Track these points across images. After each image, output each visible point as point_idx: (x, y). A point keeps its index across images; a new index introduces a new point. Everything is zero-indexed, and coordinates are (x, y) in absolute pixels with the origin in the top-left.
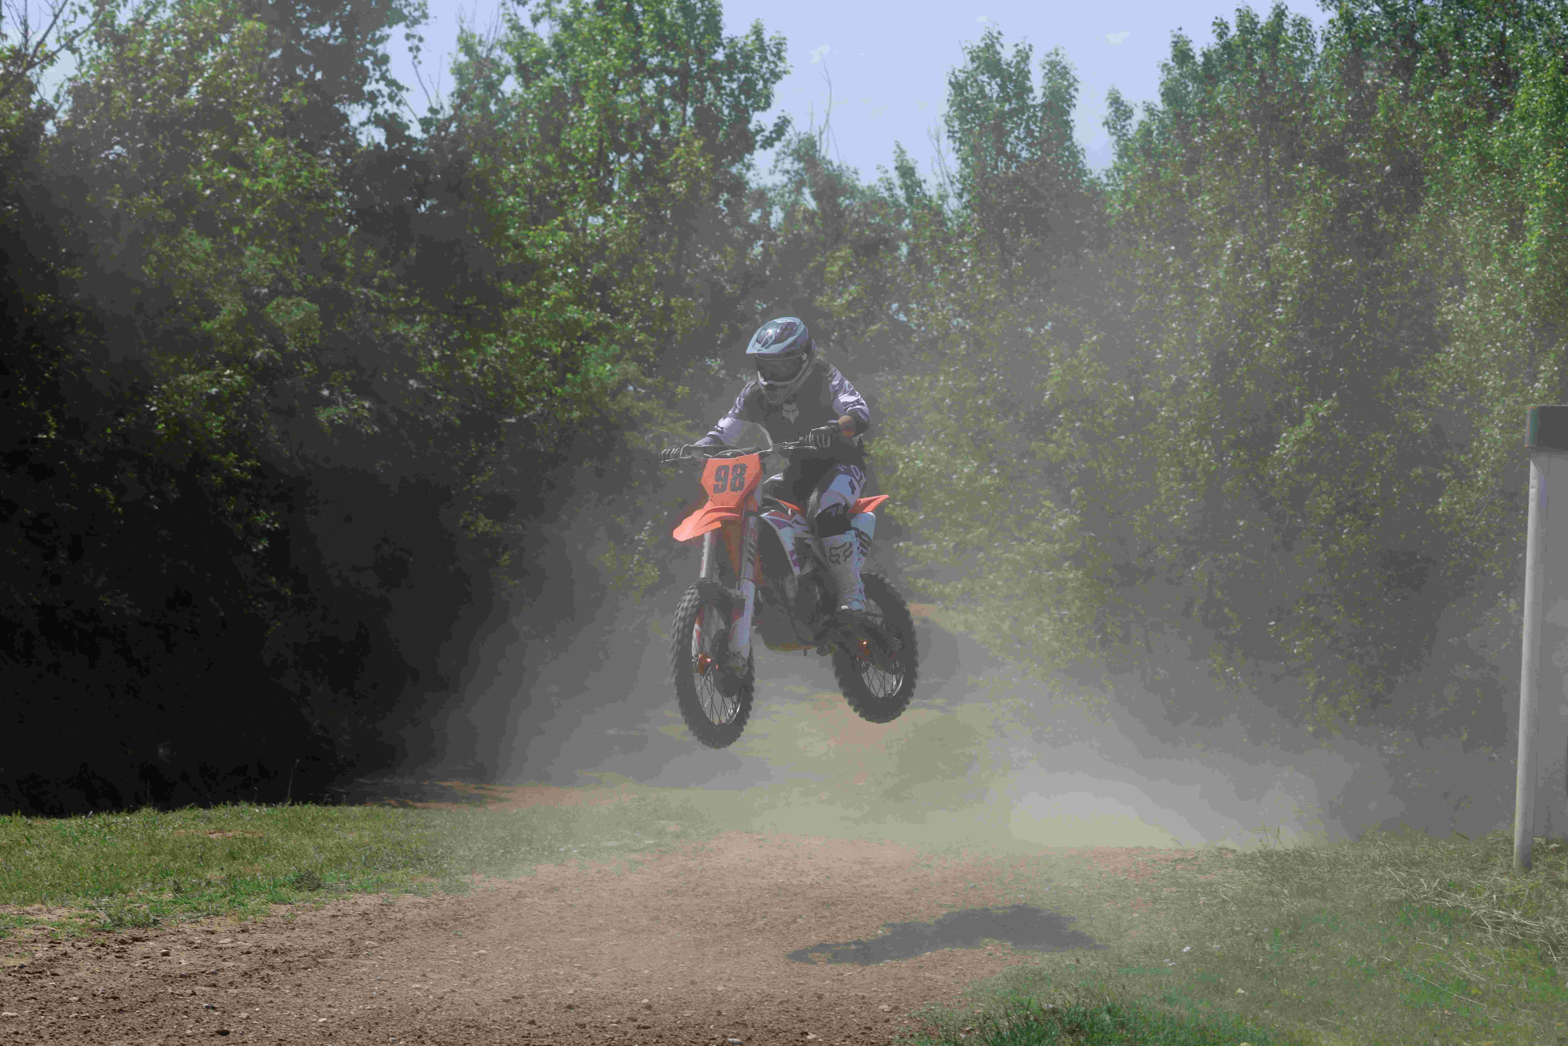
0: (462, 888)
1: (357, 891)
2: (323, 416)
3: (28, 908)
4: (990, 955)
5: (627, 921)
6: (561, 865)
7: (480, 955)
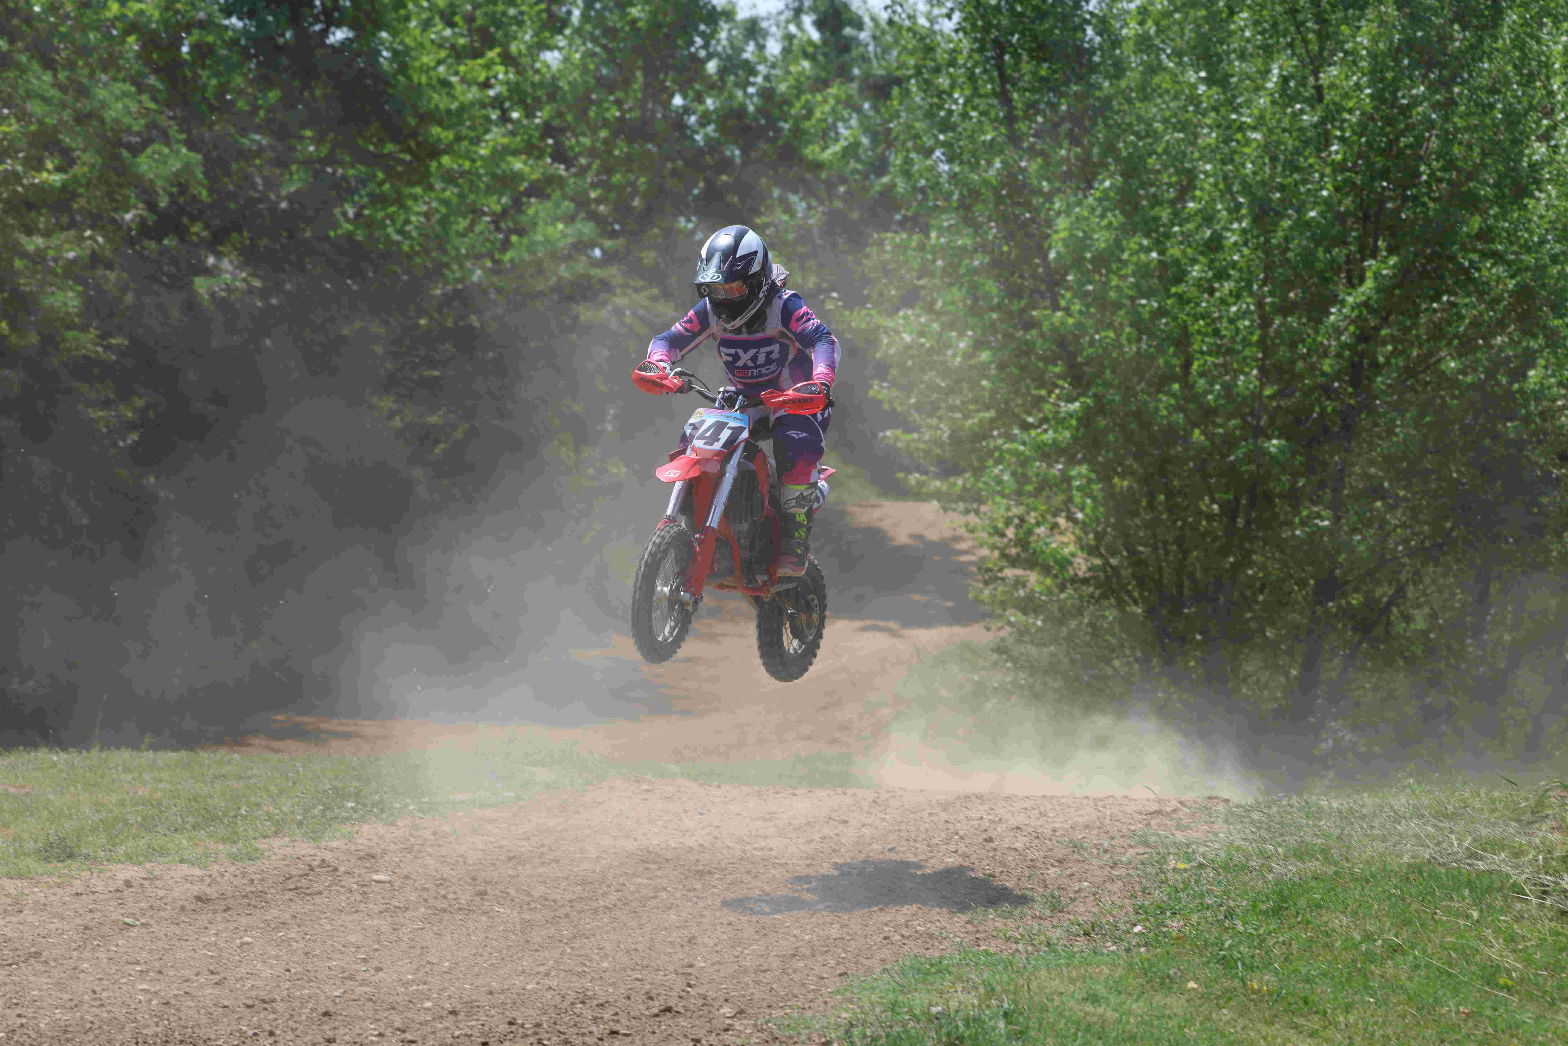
1: (119, 861)
2: (201, 285)
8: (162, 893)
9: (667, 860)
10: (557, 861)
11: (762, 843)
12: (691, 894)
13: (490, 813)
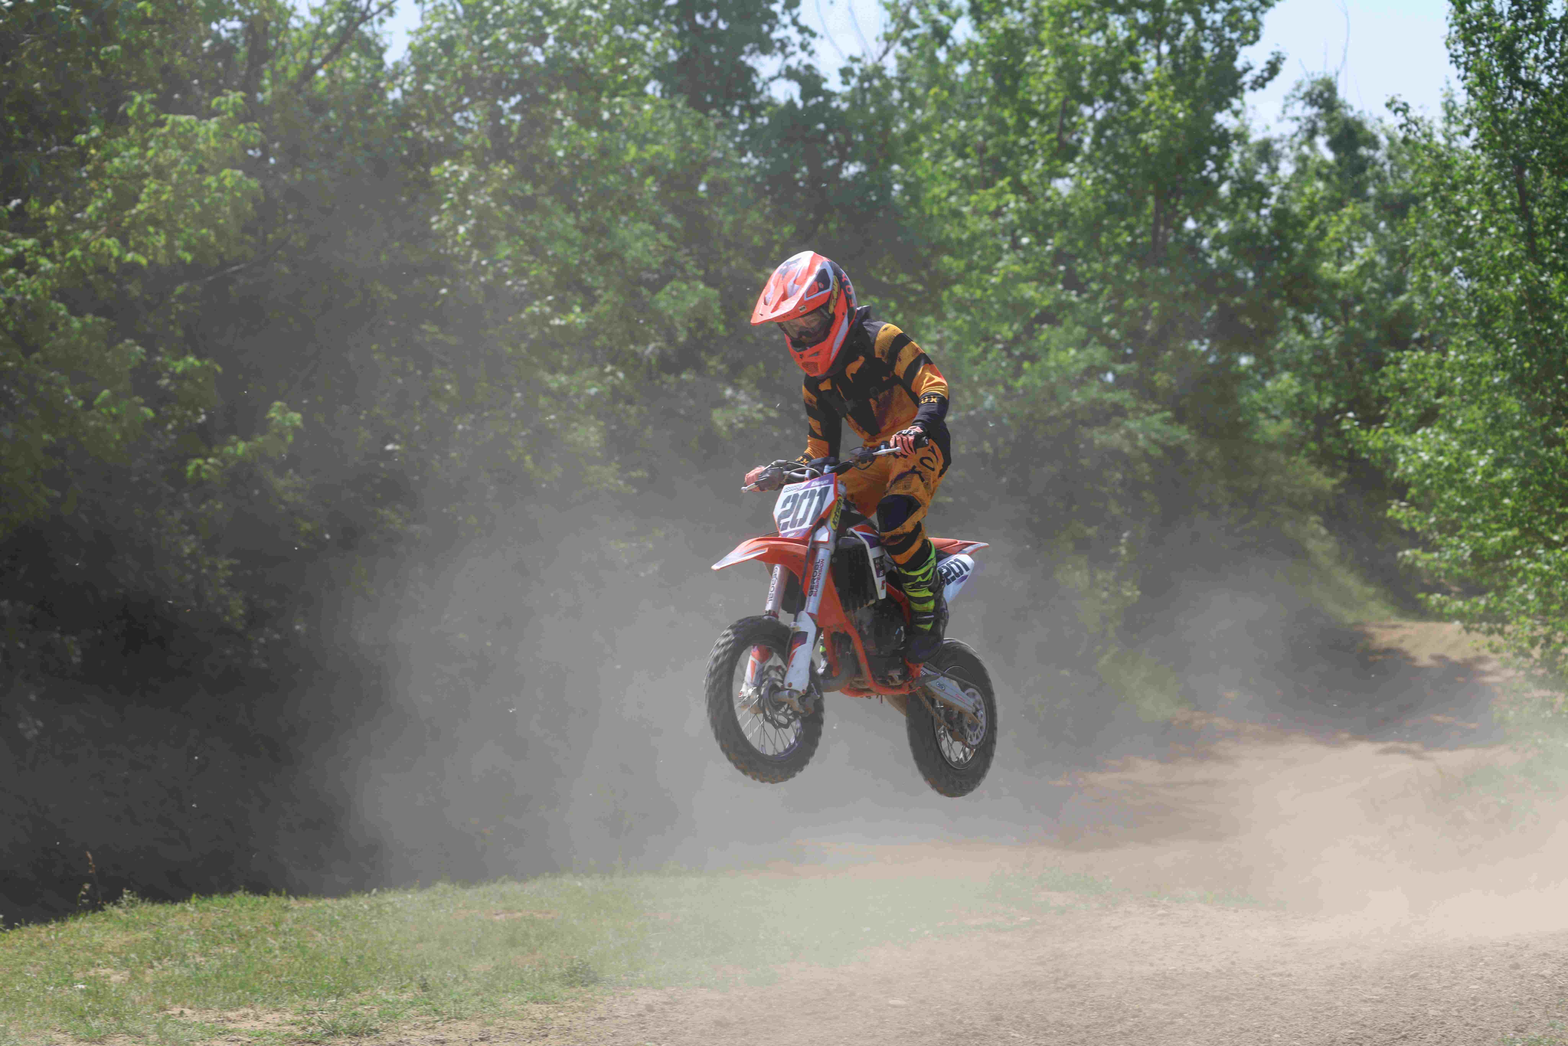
1: (640, 986)
2: (719, 417)
3: (231, 1015)
8: (682, 1017)
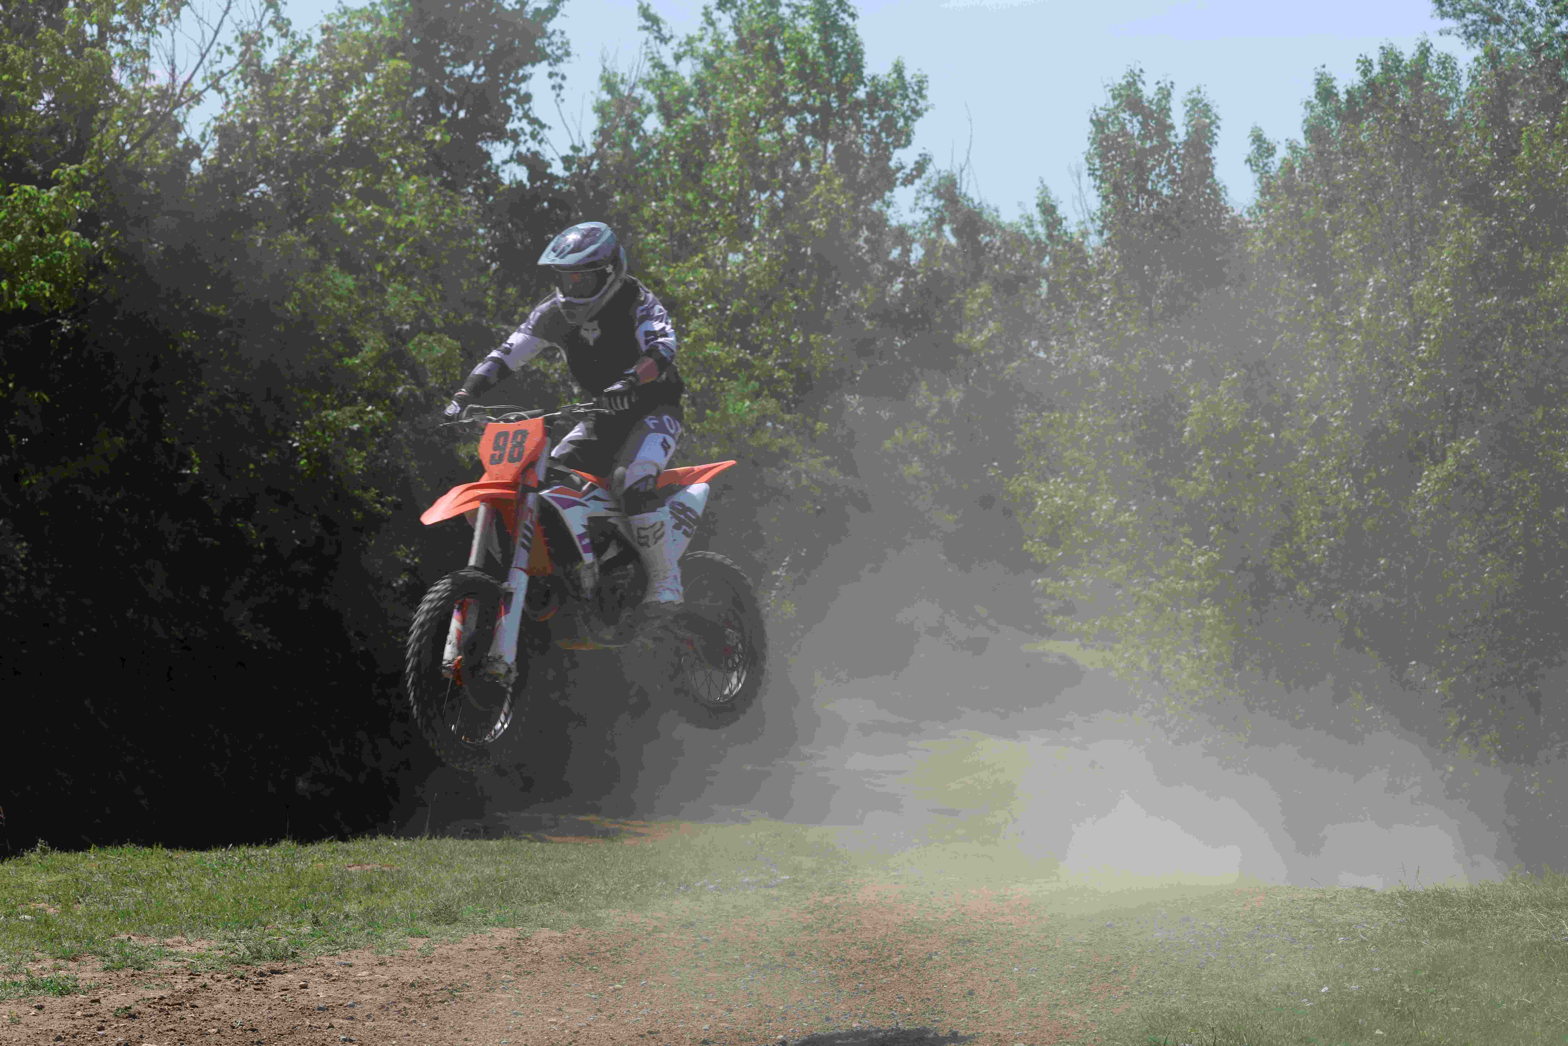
0: (598, 922)
1: (494, 925)
3: (168, 941)
4: (1127, 993)
5: (762, 956)
6: (698, 899)
7: (615, 990)
9: (931, 932)
10: (844, 931)
11: (1002, 920)
12: (959, 957)
13: (774, 892)
